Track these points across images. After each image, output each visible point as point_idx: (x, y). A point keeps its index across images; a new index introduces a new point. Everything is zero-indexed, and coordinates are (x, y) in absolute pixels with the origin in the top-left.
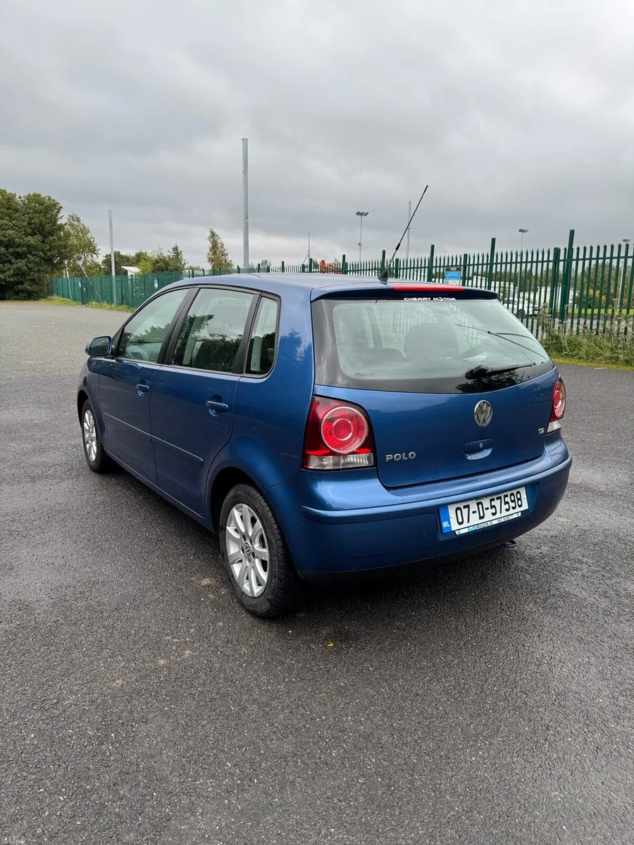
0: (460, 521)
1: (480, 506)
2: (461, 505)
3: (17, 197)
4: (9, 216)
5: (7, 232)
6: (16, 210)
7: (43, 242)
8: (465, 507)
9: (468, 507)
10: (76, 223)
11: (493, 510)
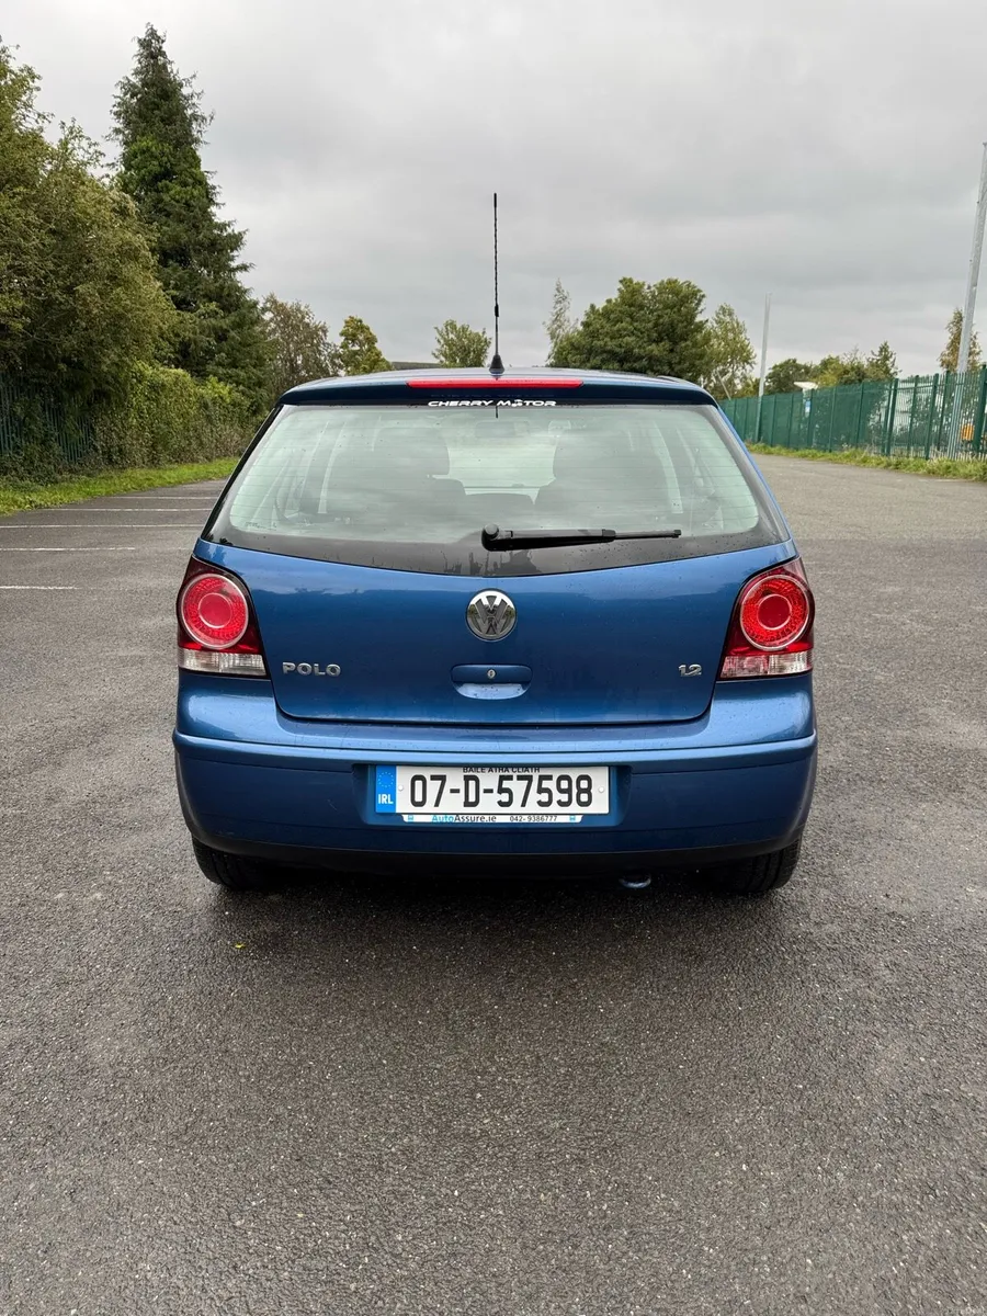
0: (419, 798)
1: (472, 784)
2: (427, 773)
3: (646, 287)
4: (631, 316)
5: (625, 340)
6: (641, 307)
7: (672, 351)
8: (434, 778)
9: (443, 779)
10: (728, 319)
11: (505, 797)
